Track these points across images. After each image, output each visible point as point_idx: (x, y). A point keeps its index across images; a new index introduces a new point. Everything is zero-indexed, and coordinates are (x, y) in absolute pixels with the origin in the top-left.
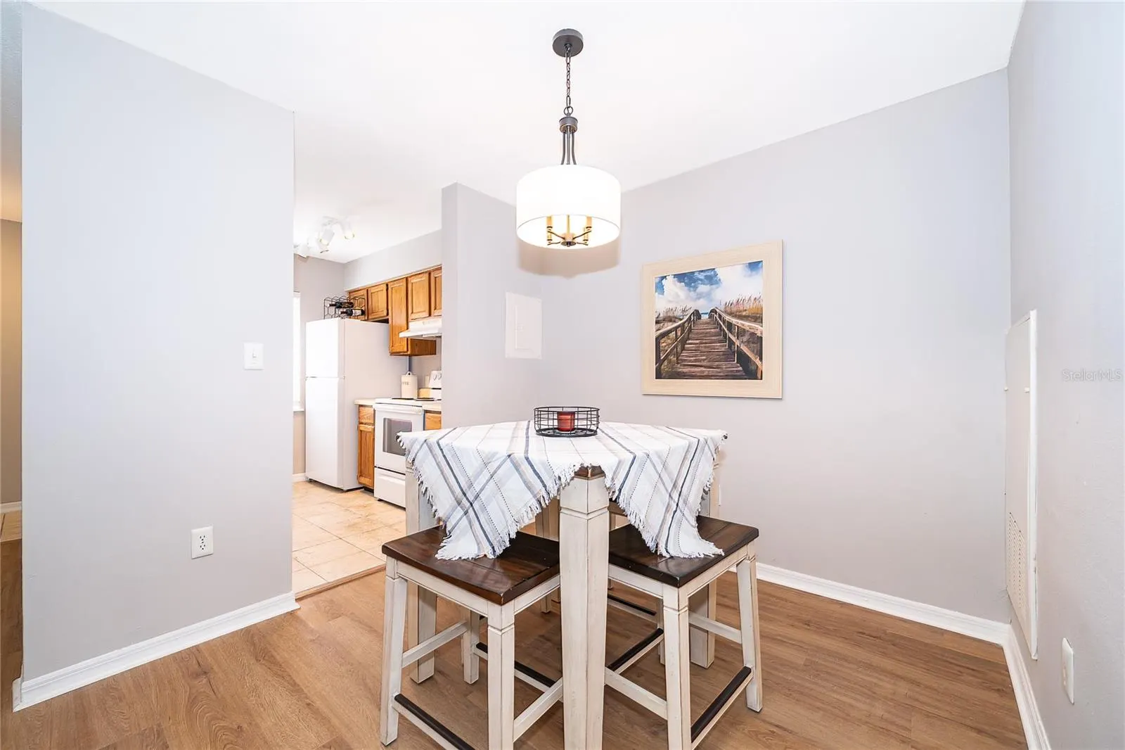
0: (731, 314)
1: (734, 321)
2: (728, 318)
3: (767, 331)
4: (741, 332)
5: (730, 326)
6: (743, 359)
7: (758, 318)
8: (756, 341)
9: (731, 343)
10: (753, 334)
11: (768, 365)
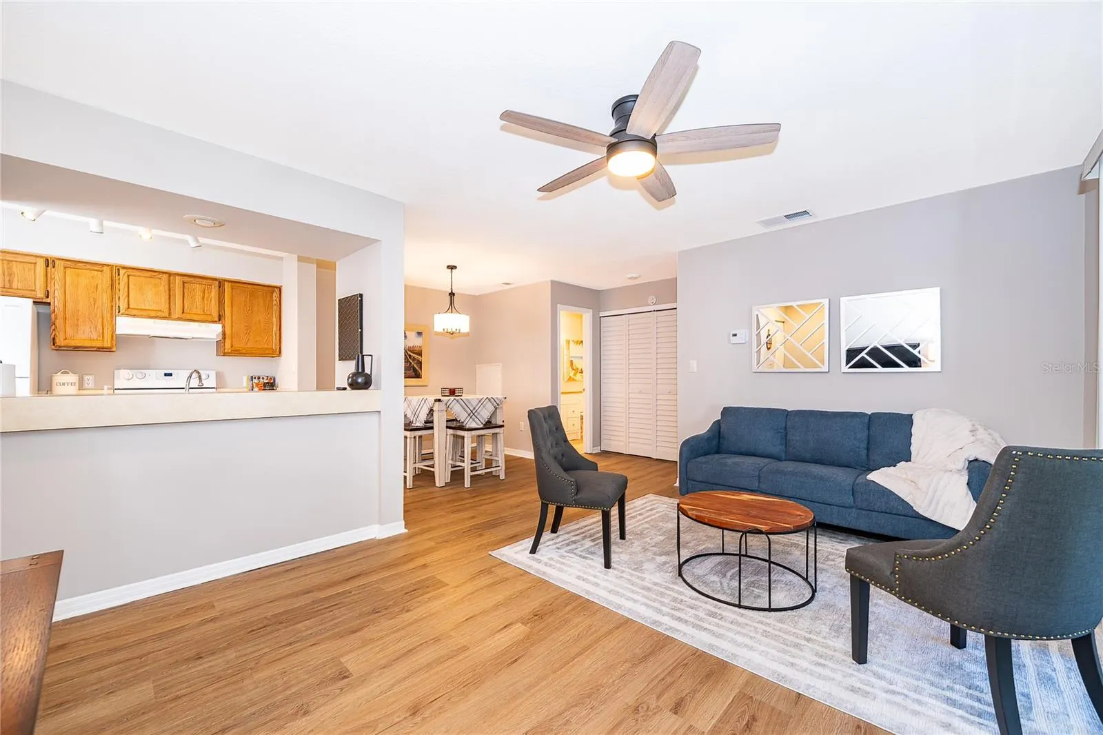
0: (410, 351)
1: (412, 354)
2: (409, 353)
3: (423, 359)
4: (414, 359)
5: (410, 356)
6: (415, 370)
7: (420, 354)
8: (420, 363)
9: (411, 363)
10: (418, 360)
11: (424, 373)
